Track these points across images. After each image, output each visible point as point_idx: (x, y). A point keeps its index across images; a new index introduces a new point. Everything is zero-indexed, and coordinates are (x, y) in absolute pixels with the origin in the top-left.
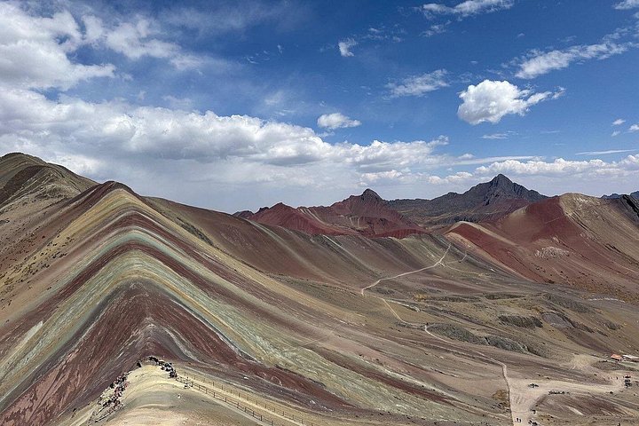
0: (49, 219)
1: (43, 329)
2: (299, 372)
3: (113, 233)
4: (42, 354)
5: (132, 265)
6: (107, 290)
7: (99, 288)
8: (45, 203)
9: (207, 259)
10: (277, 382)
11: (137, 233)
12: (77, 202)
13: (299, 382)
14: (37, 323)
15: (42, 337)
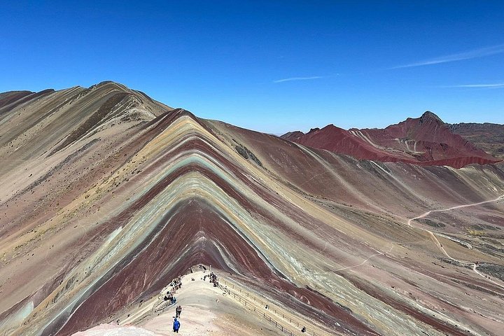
0: (130, 140)
1: (122, 233)
2: (328, 295)
3: (179, 155)
4: (121, 253)
5: (192, 184)
6: (171, 203)
7: (164, 203)
8: (127, 125)
9: (253, 182)
10: (306, 302)
11: (197, 157)
12: (152, 126)
13: (327, 304)
14: (117, 228)
15: (121, 240)
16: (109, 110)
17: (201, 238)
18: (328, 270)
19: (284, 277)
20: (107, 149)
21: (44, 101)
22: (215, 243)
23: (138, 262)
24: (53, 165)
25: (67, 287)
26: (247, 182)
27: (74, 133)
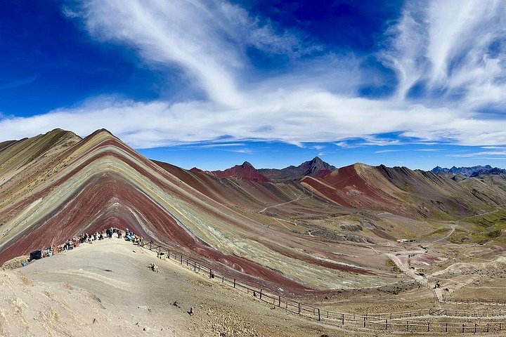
1: (42, 202)
14: (39, 199)
17: (115, 203)
18: (245, 238)
19: (209, 246)
22: (130, 210)
23: (48, 226)
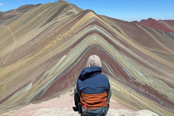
0: (69, 22)
1: (66, 57)
2: (156, 89)
3: (89, 27)
4: (66, 65)
5: (94, 38)
6: (86, 46)
7: (83, 46)
8: (68, 16)
9: (119, 39)
10: (146, 91)
11: (96, 28)
12: (78, 16)
13: (156, 93)
14: (64, 55)
15: (66, 60)
16: (61, 10)
18: (155, 77)
19: (135, 79)
20: (61, 25)
21: (38, 8)
22: (104, 63)
23: (72, 69)
24: (41, 31)
25: (45, 78)
26: (117, 39)
27: (48, 19)
